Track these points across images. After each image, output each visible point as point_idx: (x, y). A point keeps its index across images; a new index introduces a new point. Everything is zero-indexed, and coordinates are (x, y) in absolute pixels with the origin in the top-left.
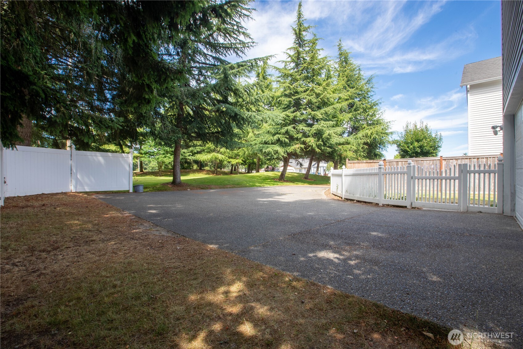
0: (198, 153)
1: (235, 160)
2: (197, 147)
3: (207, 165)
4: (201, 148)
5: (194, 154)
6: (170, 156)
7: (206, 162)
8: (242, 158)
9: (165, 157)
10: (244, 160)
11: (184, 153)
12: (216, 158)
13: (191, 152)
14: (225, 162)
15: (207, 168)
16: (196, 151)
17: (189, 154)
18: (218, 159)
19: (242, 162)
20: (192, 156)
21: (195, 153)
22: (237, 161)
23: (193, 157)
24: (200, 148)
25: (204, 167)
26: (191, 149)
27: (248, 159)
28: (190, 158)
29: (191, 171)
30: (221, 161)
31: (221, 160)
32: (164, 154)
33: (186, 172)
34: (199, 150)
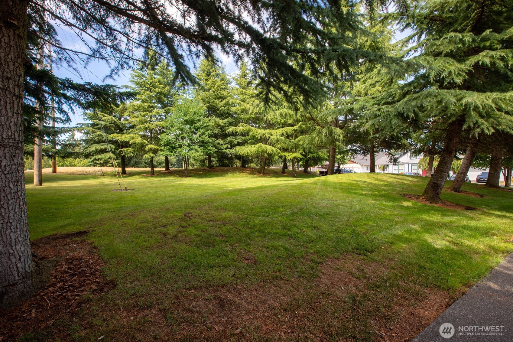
0: (239, 144)
1: (291, 153)
2: (238, 137)
3: (252, 161)
4: (243, 138)
5: (232, 146)
6: (198, 149)
7: (250, 158)
8: (301, 151)
9: (191, 149)
10: (304, 153)
11: (219, 144)
12: (263, 151)
13: (230, 143)
14: (276, 157)
15: (253, 165)
16: (236, 142)
17: (226, 146)
18: (266, 152)
19: (301, 157)
20: (231, 148)
21: (236, 145)
22: (294, 155)
23: (231, 151)
24: (241, 139)
25: (248, 163)
26: (229, 139)
27: (310, 152)
28: (227, 151)
29: (230, 169)
30: (271, 156)
31: (271, 154)
32: (189, 145)
33: (223, 171)
34: (240, 141)
